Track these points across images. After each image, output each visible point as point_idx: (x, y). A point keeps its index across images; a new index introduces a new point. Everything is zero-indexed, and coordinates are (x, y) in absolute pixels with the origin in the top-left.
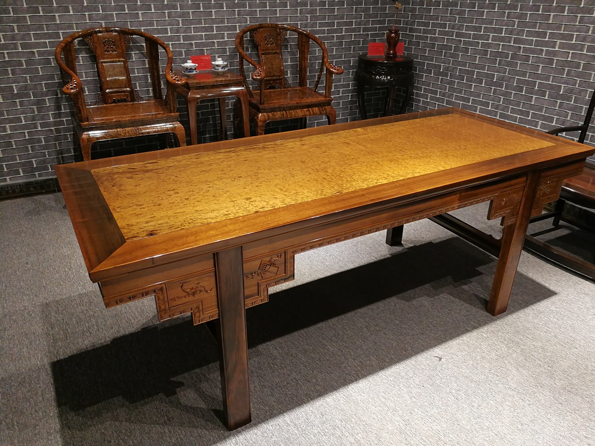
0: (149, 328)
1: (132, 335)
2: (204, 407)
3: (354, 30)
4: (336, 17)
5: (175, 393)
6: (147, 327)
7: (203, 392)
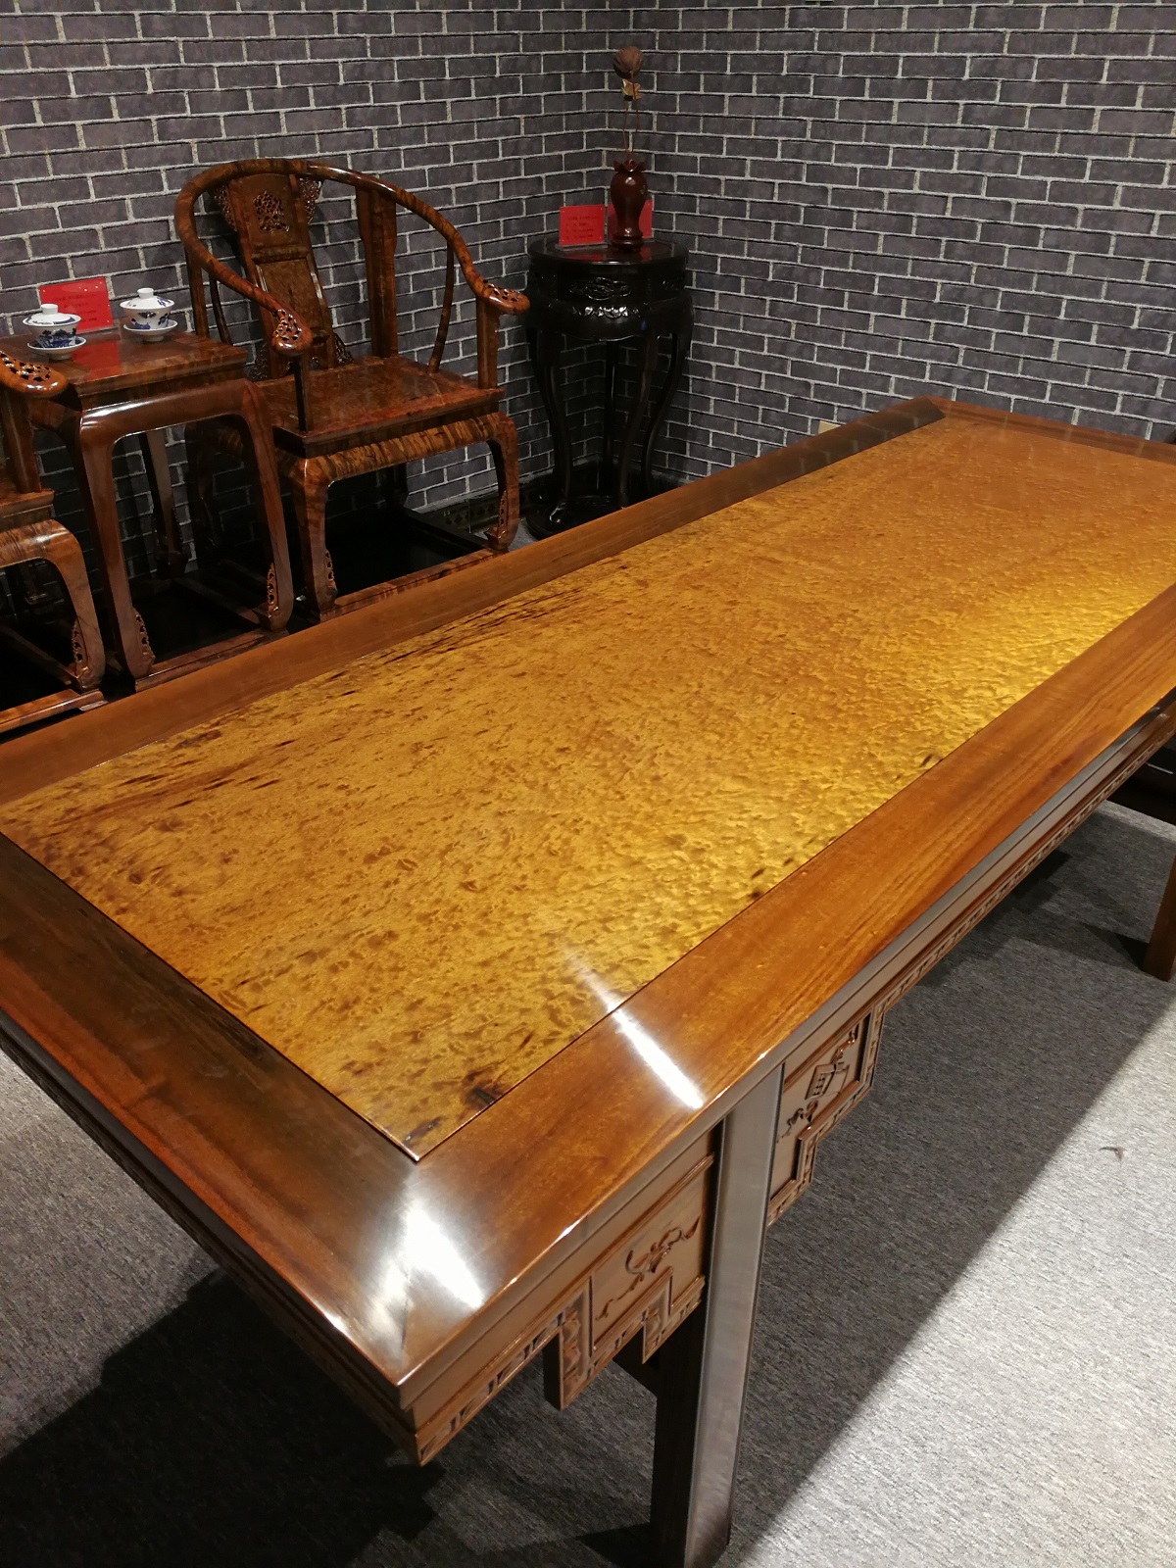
0: (211, 1282)
1: (166, 1326)
2: (553, 1535)
3: (501, 169)
4: (450, 131)
5: (428, 1515)
6: (205, 1281)
7: (520, 1479)
